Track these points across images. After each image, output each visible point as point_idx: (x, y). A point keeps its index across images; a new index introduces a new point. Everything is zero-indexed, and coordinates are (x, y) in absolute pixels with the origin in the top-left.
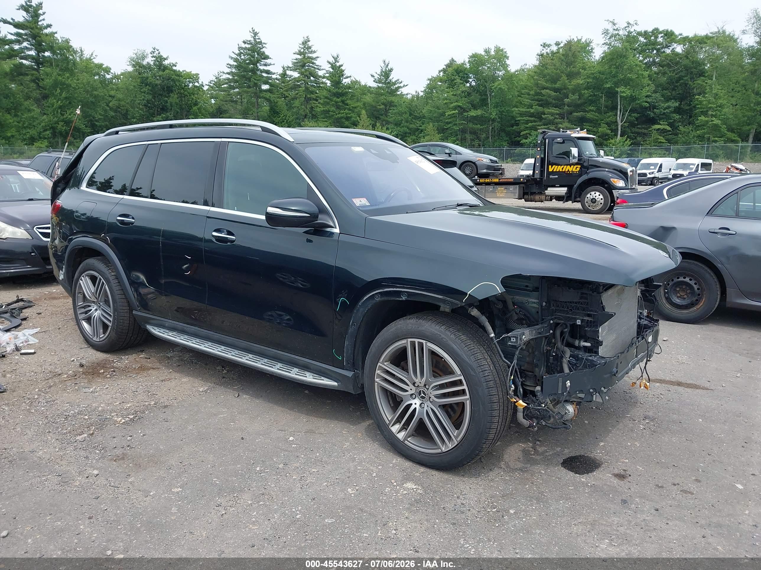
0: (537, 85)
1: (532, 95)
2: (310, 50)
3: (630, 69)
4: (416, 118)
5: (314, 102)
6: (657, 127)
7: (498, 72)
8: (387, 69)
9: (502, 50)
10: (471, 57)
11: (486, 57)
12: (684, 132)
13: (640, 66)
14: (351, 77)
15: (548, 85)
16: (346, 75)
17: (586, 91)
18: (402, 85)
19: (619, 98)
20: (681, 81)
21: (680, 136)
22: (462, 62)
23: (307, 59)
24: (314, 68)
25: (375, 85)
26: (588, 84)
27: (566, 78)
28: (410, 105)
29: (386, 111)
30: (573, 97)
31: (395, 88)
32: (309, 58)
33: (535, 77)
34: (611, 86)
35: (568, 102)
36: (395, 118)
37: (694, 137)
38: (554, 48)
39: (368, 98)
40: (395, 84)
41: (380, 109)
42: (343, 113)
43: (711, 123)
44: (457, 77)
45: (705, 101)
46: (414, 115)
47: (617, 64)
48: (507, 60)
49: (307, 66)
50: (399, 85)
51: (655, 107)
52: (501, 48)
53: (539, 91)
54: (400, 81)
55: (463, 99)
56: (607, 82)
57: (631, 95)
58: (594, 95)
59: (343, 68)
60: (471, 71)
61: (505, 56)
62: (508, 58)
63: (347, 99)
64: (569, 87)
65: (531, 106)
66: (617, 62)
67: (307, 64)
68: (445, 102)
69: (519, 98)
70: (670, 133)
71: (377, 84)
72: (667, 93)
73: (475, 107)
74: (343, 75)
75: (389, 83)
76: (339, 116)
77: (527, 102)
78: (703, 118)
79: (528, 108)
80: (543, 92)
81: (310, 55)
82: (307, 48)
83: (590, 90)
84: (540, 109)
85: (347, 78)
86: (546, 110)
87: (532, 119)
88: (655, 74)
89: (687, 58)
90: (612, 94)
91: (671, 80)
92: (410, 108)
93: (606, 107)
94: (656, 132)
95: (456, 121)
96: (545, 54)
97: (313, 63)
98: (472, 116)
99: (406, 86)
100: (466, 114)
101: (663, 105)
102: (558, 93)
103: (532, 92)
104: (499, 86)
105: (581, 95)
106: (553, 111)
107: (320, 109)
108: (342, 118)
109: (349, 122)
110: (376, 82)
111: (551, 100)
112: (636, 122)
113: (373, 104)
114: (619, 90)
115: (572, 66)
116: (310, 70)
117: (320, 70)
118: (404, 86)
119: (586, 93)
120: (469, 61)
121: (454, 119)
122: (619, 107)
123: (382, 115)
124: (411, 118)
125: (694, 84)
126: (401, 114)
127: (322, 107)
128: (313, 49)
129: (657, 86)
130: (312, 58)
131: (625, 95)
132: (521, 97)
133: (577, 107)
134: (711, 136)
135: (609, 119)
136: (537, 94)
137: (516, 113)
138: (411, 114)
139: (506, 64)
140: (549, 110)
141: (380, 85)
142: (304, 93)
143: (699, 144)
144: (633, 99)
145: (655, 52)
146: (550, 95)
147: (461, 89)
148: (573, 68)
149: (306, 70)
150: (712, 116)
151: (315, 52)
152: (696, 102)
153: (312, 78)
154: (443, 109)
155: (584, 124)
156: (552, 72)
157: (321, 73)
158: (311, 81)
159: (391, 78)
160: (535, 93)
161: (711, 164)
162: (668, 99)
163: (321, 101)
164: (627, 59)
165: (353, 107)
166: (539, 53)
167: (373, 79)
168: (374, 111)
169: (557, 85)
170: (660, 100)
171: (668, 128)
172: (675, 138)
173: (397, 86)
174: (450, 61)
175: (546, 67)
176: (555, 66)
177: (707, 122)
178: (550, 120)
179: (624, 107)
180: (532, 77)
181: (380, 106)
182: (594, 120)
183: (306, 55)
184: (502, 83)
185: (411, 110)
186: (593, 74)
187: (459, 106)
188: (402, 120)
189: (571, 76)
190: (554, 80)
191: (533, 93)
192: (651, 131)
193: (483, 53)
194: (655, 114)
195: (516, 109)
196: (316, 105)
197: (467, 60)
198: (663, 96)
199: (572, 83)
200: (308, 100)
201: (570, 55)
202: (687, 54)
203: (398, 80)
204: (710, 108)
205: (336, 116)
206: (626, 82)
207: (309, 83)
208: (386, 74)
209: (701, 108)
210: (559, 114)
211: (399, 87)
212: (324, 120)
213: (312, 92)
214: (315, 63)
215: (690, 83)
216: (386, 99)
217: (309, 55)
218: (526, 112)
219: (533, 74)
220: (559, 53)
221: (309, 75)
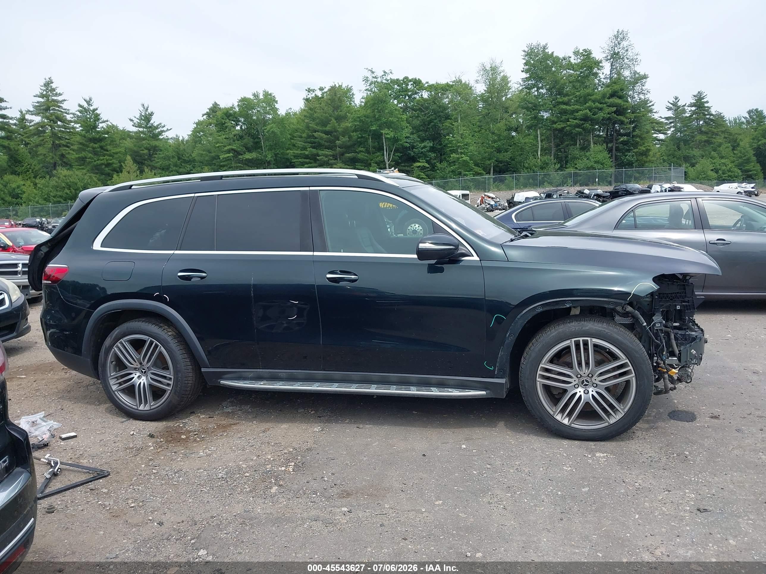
0: (308, 127)
1: (305, 138)
2: (54, 92)
3: (391, 113)
4: (185, 162)
5: (65, 148)
6: (418, 164)
7: (269, 116)
8: (147, 113)
9: (271, 95)
10: (240, 101)
11: (255, 101)
12: (441, 168)
13: (399, 111)
14: (107, 121)
15: (319, 128)
16: (102, 120)
17: (355, 134)
18: (165, 129)
19: (384, 140)
20: (432, 124)
21: (438, 171)
22: (231, 106)
23: (51, 102)
24: (61, 112)
25: (135, 129)
26: (355, 127)
27: (335, 121)
28: (177, 149)
29: (150, 155)
30: (344, 139)
31: (158, 132)
32: (54, 101)
33: (306, 121)
34: (377, 129)
35: (340, 144)
36: (162, 163)
37: (449, 172)
38: (319, 94)
39: (128, 143)
40: (157, 128)
41: (144, 154)
42: (103, 159)
43: (461, 159)
44: (228, 120)
45: (454, 140)
46: (183, 159)
47: (380, 108)
48: (275, 104)
49: (52, 110)
50: (162, 129)
51: (413, 147)
52: (269, 93)
53: (311, 134)
54: (163, 125)
55: (236, 142)
56: (372, 125)
57: (394, 136)
58: (362, 137)
59: (98, 112)
60: (241, 114)
61: (274, 100)
62: (277, 102)
63: (106, 145)
64: (339, 129)
65: (305, 149)
66: (379, 107)
67: (52, 108)
68: (217, 145)
69: (293, 141)
70: (429, 169)
71: (137, 129)
72: (422, 135)
73: (249, 150)
74: (99, 119)
75: (150, 127)
76: (99, 162)
77: (301, 144)
78: (454, 155)
79: (302, 150)
80: (316, 134)
81: (55, 98)
82: (50, 91)
83: (359, 133)
84: (314, 151)
85: (104, 122)
86: (320, 152)
87: (308, 160)
88: (410, 117)
89: (435, 103)
90: (377, 136)
91: (424, 123)
92: (178, 152)
93: (374, 147)
94: (417, 169)
95: (231, 164)
96: (311, 98)
97: (59, 107)
98: (246, 160)
99: (170, 130)
100: (240, 157)
101: (420, 145)
102: (329, 136)
103: (304, 135)
104: (272, 130)
105: (350, 137)
106: (327, 153)
107: (73, 156)
108: (102, 164)
109: (110, 168)
110: (136, 127)
111: (324, 142)
112: (400, 161)
113: (135, 149)
114: (383, 132)
115: (339, 110)
116: (56, 114)
117: (68, 114)
118: (168, 130)
119: (355, 135)
120: (238, 105)
121: (229, 162)
122: (385, 148)
123: (145, 160)
124: (179, 162)
125: (443, 126)
126: (168, 158)
127: (74, 153)
128: (58, 91)
129: (414, 128)
130: (58, 102)
131: (389, 136)
132: (294, 140)
133: (348, 148)
134: (462, 171)
135: (378, 159)
136: (309, 137)
137: (291, 155)
138: (179, 159)
139: (276, 108)
140: (322, 152)
141: (141, 129)
142: (52, 139)
143: (454, 178)
144: (395, 140)
145: (407, 98)
146: (322, 137)
147: (233, 133)
148: (341, 111)
149: (51, 114)
150: (461, 153)
151: (60, 94)
152: (446, 142)
153: (59, 123)
154: (214, 152)
155: (356, 164)
156: (321, 116)
157: (69, 117)
158: (59, 126)
159: (152, 122)
160: (308, 135)
161: (468, 194)
162: (423, 140)
163: (75, 147)
164: (387, 104)
165: (114, 153)
166: (305, 97)
167: (132, 123)
168: (136, 156)
169: (328, 128)
170: (417, 141)
171: (427, 165)
172: (432, 174)
173: (159, 130)
174: (213, 105)
175: (315, 111)
176: (323, 110)
177: (458, 158)
178: (324, 162)
179: (389, 147)
180: (303, 121)
181: (143, 150)
182: (364, 160)
183: (50, 98)
184: (274, 126)
185: (179, 154)
186: (359, 117)
187: (232, 149)
188: (170, 165)
189: (339, 119)
190: (324, 123)
191: (306, 135)
192: (413, 168)
193: (252, 97)
194: (414, 153)
195: (291, 152)
196: (67, 152)
197: (236, 104)
198: (419, 137)
199: (342, 126)
200: (55, 147)
201: (337, 99)
202: (434, 100)
203: (161, 124)
204: (459, 146)
205: (95, 163)
206: (389, 125)
207: (56, 128)
208: (147, 118)
209: (451, 147)
210: (333, 156)
211: (163, 131)
212: (80, 167)
213: (60, 138)
214: (61, 107)
215: (439, 125)
216: (149, 144)
217: (53, 98)
218: (301, 154)
219: (303, 117)
220: (323, 98)
221: (55, 120)
